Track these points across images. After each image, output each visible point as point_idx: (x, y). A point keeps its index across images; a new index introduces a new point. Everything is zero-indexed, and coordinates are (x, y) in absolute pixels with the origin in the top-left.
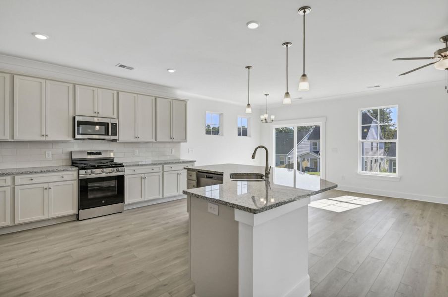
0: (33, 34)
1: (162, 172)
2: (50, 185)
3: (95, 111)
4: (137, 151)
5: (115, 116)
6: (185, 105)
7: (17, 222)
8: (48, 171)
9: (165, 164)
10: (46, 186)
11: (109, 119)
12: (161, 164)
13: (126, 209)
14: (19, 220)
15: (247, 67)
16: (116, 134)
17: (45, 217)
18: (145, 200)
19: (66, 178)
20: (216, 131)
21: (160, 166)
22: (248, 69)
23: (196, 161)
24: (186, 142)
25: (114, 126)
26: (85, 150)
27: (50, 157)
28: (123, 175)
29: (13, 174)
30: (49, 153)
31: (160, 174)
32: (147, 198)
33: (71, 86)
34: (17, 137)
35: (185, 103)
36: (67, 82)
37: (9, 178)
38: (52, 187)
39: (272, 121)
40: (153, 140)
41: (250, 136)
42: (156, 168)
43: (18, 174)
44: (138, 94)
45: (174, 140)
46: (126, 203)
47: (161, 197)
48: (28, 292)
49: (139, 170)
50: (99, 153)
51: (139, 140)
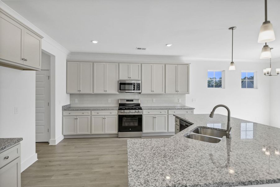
0: (92, 41)
1: (167, 114)
2: (106, 117)
3: (129, 77)
4: (154, 100)
5: (140, 79)
6: (188, 67)
7: (92, 133)
8: (105, 110)
9: (170, 109)
10: (104, 117)
11: (136, 81)
12: (167, 109)
13: (143, 135)
14: (93, 132)
15: (230, 28)
16: (139, 90)
17: (103, 133)
18: (156, 132)
19: (112, 114)
20: (219, 85)
21: (166, 111)
22: (231, 30)
23: (194, 109)
24: (189, 94)
25: (139, 85)
26: (125, 98)
27: (110, 102)
28: (142, 115)
29: (91, 110)
30: (110, 100)
31: (166, 116)
32: (157, 131)
33: (117, 64)
34: (95, 92)
35: (188, 65)
36: (114, 63)
37: (89, 112)
38: (106, 118)
39: (278, 74)
40: (164, 92)
41: (257, 88)
42: (163, 112)
43: (93, 110)
44: (153, 64)
45: (178, 93)
46: (143, 132)
47: (166, 131)
48: (68, 174)
49: (152, 112)
50: (132, 101)
51: (154, 93)
